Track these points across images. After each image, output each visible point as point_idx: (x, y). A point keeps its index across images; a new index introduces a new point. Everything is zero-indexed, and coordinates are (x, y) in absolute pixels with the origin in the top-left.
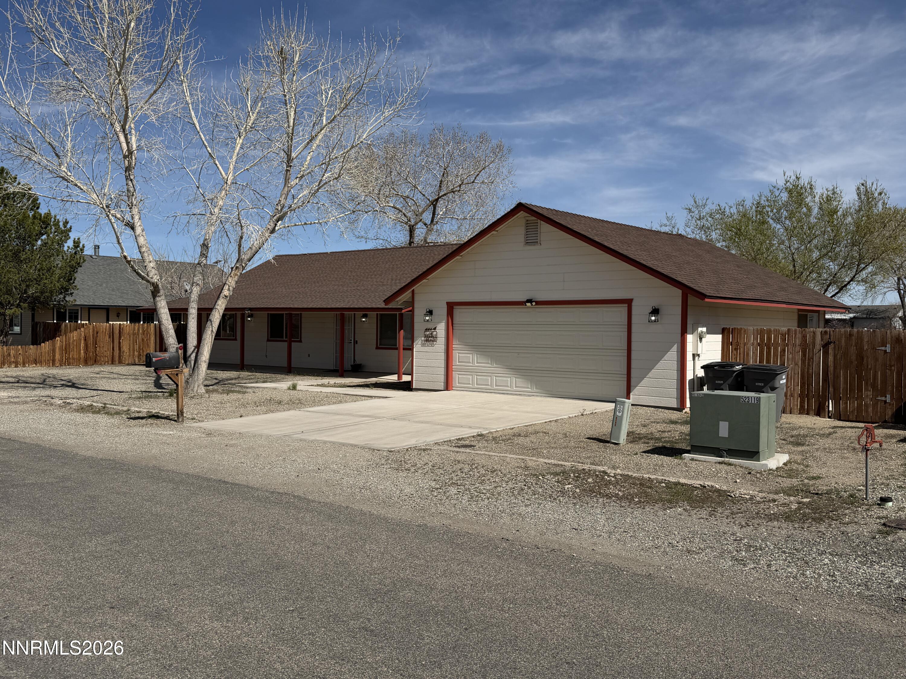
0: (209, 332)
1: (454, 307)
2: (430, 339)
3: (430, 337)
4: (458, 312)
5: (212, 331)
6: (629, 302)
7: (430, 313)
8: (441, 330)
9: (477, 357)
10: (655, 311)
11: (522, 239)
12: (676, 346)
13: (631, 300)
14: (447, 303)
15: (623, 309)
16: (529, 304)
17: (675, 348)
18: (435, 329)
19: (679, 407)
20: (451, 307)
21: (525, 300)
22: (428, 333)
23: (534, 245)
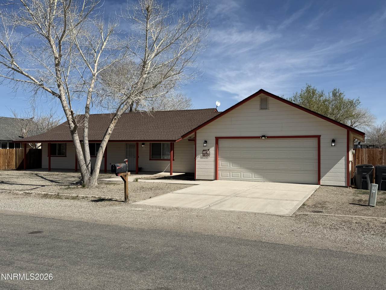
0: (101, 153)
1: (219, 139)
2: (206, 154)
3: (205, 154)
4: (221, 142)
5: (102, 152)
6: (319, 137)
7: (206, 142)
8: (212, 151)
9: (232, 164)
10: (333, 141)
11: (258, 107)
12: (344, 157)
13: (320, 136)
14: (215, 137)
15: (315, 140)
16: (263, 138)
17: (344, 158)
18: (209, 150)
19: (346, 186)
20: (217, 139)
21: (261, 136)
22: (204, 152)
23: (266, 110)
